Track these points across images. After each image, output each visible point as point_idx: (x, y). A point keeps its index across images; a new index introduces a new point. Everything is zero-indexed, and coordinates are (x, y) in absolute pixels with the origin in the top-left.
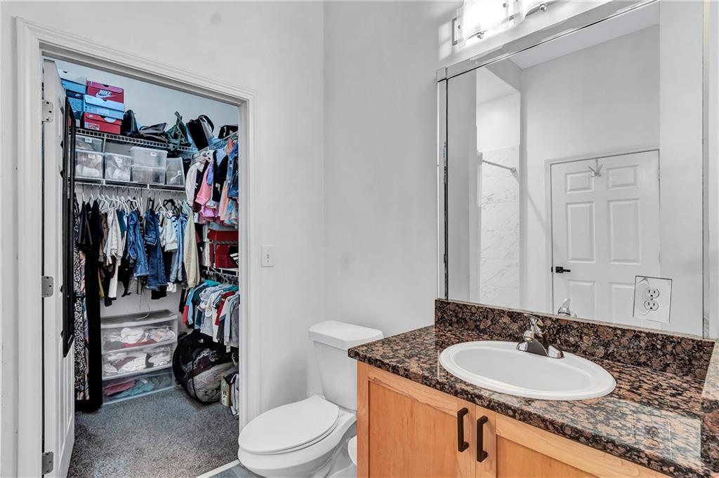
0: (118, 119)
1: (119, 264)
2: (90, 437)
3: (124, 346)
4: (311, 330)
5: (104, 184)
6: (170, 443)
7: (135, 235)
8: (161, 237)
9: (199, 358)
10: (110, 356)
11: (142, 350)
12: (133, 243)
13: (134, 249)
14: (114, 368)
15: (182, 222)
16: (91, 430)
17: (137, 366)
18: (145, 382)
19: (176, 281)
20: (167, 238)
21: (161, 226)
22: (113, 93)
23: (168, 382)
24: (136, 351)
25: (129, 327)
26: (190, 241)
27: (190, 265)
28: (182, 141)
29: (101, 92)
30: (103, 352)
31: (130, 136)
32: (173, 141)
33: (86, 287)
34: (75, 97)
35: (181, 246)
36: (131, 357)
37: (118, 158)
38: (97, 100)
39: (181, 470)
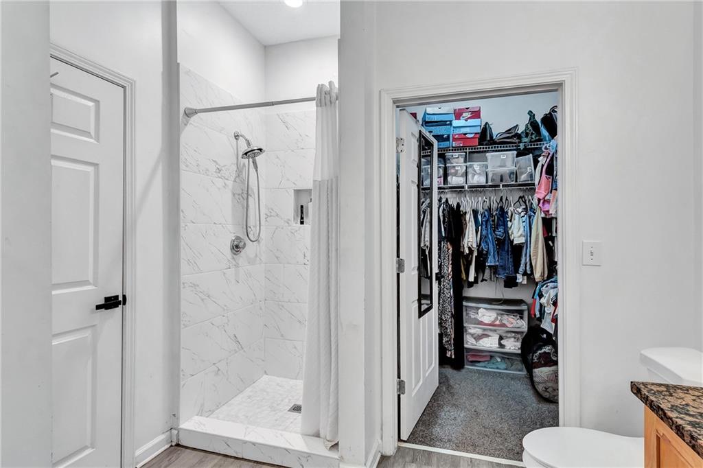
0: (476, 133)
1: (475, 254)
2: (449, 387)
3: (481, 323)
4: (642, 352)
5: (467, 189)
6: (502, 419)
7: (487, 230)
8: (510, 232)
9: (539, 352)
10: (472, 329)
11: (495, 331)
12: (485, 237)
13: (486, 242)
14: (474, 340)
15: (530, 217)
16: (451, 382)
17: (490, 343)
18: (499, 360)
19: (525, 274)
20: (515, 232)
21: (511, 221)
22: (472, 112)
23: (519, 368)
24: (491, 330)
25: (485, 308)
26: (537, 235)
27: (536, 259)
28: (532, 138)
29: (464, 115)
30: (465, 325)
31: (486, 145)
32: (525, 140)
33: (452, 270)
34: (446, 125)
35: (529, 240)
36: (486, 335)
37: (476, 166)
38: (461, 122)
39: (501, 447)
